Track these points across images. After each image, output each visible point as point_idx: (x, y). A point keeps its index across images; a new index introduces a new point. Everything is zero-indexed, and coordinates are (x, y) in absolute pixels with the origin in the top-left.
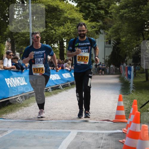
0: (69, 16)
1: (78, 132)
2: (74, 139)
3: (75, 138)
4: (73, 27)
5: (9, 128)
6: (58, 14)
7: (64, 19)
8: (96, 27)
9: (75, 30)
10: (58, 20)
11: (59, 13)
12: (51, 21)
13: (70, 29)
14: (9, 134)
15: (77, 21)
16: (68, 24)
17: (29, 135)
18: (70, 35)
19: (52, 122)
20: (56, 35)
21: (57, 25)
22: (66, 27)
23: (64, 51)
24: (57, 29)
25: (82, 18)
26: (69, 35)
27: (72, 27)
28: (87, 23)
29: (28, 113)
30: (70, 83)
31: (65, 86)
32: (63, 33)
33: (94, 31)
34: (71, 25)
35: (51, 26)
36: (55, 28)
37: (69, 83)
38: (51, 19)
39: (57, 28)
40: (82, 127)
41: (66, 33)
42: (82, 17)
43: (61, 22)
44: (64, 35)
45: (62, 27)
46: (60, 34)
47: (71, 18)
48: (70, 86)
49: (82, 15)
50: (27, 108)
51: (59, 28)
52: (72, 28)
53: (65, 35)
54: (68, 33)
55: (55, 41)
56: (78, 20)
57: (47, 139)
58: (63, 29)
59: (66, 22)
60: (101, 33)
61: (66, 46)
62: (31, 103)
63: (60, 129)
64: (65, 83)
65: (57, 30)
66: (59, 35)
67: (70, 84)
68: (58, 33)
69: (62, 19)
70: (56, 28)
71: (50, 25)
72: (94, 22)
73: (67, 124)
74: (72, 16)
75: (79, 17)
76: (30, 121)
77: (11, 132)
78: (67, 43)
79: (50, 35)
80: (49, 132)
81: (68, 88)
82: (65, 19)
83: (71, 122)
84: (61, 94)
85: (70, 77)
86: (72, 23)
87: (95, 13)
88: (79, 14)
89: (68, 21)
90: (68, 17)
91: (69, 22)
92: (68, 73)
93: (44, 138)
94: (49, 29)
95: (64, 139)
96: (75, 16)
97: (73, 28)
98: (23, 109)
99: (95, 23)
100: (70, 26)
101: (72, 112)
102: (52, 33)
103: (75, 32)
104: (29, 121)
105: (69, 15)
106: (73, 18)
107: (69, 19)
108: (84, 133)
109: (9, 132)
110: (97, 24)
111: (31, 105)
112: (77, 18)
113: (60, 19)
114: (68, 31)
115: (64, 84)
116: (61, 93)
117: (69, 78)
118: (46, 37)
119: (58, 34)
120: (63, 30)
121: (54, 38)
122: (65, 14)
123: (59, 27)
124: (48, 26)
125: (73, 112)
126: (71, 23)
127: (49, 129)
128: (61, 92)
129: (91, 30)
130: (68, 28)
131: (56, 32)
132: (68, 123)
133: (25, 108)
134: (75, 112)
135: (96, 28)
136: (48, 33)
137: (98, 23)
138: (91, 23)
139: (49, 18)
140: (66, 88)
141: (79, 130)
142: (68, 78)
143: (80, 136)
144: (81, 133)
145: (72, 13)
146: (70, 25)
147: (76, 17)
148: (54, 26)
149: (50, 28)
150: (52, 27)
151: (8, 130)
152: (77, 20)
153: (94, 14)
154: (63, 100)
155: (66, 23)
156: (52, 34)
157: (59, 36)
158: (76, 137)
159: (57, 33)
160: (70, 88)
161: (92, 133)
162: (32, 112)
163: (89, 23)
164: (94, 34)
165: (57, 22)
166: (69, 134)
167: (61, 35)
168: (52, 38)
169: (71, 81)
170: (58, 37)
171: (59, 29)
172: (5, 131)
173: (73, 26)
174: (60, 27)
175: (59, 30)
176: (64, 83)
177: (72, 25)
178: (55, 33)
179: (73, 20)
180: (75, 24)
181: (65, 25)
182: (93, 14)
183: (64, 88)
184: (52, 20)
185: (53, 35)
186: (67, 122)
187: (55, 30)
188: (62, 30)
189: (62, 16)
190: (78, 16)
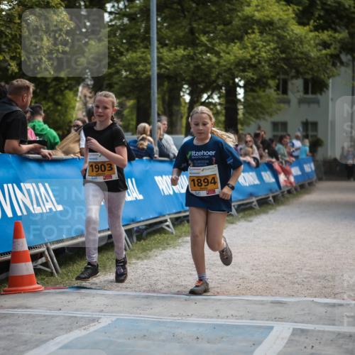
0: (258, 15)
1: (294, 329)
2: (285, 347)
3: (287, 343)
4: (269, 45)
5: (102, 311)
6: (226, 9)
7: (243, 23)
8: (331, 44)
9: (272, 52)
10: (224, 25)
11: (230, 7)
12: (207, 29)
13: (259, 51)
14: (104, 327)
15: (278, 28)
16: (253, 36)
17: (160, 333)
18: (259, 66)
19: (220, 300)
20: (220, 66)
21: (223, 39)
22: (249, 45)
23: (237, 114)
24: (222, 49)
25: (293, 18)
26: (254, 66)
27: (264, 44)
28: (307, 34)
29: (151, 274)
30: (257, 201)
31: (242, 207)
32: (241, 60)
33: (327, 55)
34: (261, 40)
35: (207, 41)
36: (216, 49)
37: (254, 199)
38: (206, 22)
39: (223, 46)
40: (304, 314)
41: (249, 61)
42: (294, 15)
43: (232, 32)
44: (241, 68)
45: (238, 44)
46: (231, 64)
47: (262, 21)
48: (257, 207)
49: (294, 10)
50: (145, 261)
51: (227, 47)
52: (265, 46)
53: (244, 66)
54: (253, 62)
55: (215, 85)
56: (281, 24)
57: (208, 342)
58: (241, 49)
59: (250, 31)
60: (342, 63)
61: (242, 100)
62: (154, 250)
63: (241, 317)
64: (243, 200)
65: (222, 54)
66: (228, 66)
67: (255, 203)
68: (225, 61)
69: (236, 22)
70: (221, 47)
71: (204, 39)
72: (326, 32)
73: (261, 306)
74: (266, 13)
75: (286, 17)
76: (159, 295)
77: (110, 322)
78: (245, 93)
79: (203, 67)
80: (215, 327)
81: (250, 212)
82: (246, 22)
83: (273, 302)
84: (235, 228)
85: (257, 182)
86: (265, 35)
87: (328, 7)
88: (285, 8)
89: (255, 27)
90: (254, 16)
91: (256, 31)
92: (252, 171)
93: (200, 340)
94: (200, 49)
95: (256, 344)
96: (273, 13)
97: (268, 48)
98: (134, 263)
99: (330, 33)
100: (261, 43)
101: (268, 275)
102: (209, 60)
103: (274, 59)
104: (155, 295)
105: (258, 11)
106: (269, 19)
107: (259, 22)
108: (313, 331)
109: (105, 321)
110: (335, 38)
111: (156, 256)
112: (280, 19)
113: (230, 23)
114: (253, 57)
115: (240, 200)
116: (234, 226)
117: (255, 186)
118: (194, 72)
119: (225, 63)
120: (241, 52)
121: (213, 76)
122: (246, 8)
123: (228, 45)
124: (198, 41)
125: (274, 275)
126: (261, 33)
127: (212, 317)
128: (232, 223)
129: (318, 54)
130: (254, 48)
131: (220, 57)
132: (262, 304)
133: (140, 262)
134: (279, 275)
135: (332, 48)
136: (197, 60)
137: (336, 35)
138: (317, 33)
139: (201, 18)
140: (246, 213)
141: (296, 322)
142: (251, 186)
143: (302, 339)
144: (303, 331)
145: (265, 5)
146: (260, 38)
147: (278, 17)
148: (215, 42)
149: (203, 48)
150: (209, 45)
151: (99, 318)
152: (278, 25)
153: (326, 11)
154: (242, 245)
155: (247, 33)
156: (207, 63)
157: (230, 69)
158: (290, 341)
159: (222, 61)
160: (257, 214)
161: (334, 332)
162: (162, 272)
163: (312, 34)
164: (326, 64)
165: (222, 30)
166: (270, 332)
167: (233, 67)
168: (207, 76)
169: (260, 194)
170: (225, 71)
171: (227, 51)
172: (94, 320)
173: (268, 42)
174: (233, 44)
175: (228, 53)
176: (241, 198)
177: (264, 39)
178: (218, 63)
179: (267, 26)
180: (273, 35)
181: (246, 38)
182: (323, 9)
183: (241, 214)
184: (209, 27)
185: (211, 67)
186: (259, 301)
187: (217, 54)
188: (236, 51)
189: (237, 15)
190: (281, 13)
